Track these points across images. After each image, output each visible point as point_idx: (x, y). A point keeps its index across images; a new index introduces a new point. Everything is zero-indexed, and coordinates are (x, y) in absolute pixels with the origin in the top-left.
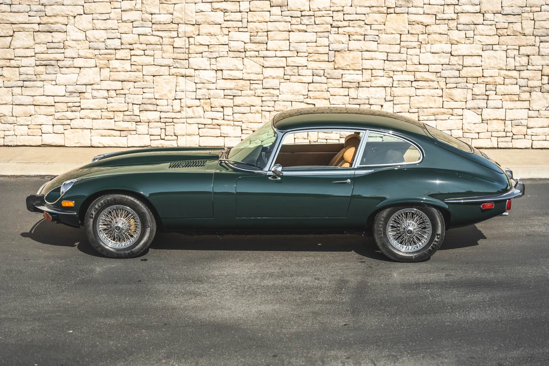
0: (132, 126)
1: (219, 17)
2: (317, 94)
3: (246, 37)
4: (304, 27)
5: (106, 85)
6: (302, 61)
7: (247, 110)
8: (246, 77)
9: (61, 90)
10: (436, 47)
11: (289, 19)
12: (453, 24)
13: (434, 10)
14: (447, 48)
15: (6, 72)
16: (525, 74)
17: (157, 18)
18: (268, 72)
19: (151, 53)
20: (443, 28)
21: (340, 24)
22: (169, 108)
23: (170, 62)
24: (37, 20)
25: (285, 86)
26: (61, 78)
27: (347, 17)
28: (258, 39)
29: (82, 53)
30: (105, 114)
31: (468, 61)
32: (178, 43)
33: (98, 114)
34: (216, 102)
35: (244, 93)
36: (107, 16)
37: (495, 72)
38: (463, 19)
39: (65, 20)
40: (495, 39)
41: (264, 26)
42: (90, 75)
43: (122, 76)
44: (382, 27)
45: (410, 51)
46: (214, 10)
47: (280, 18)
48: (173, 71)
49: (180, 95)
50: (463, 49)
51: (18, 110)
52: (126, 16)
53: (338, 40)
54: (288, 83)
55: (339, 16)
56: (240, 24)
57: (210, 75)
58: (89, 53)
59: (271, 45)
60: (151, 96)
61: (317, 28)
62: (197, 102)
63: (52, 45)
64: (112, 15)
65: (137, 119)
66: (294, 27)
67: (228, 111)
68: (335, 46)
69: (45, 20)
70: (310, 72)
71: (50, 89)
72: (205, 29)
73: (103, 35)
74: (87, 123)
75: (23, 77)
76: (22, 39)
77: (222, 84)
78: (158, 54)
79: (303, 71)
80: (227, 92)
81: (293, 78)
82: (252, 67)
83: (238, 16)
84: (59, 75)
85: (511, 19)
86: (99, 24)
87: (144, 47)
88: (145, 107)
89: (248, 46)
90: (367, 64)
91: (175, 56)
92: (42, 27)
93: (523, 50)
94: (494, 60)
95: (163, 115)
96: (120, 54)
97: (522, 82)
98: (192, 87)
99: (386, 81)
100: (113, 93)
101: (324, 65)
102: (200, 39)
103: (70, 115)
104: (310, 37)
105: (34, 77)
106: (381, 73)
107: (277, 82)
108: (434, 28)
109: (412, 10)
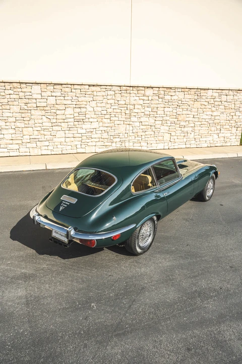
0: (110, 144)
1: (141, 102)
2: (172, 130)
3: (150, 110)
4: (169, 106)
5: (101, 128)
6: (168, 118)
7: (149, 136)
8: (150, 124)
9: (84, 131)
10: (208, 113)
11: (164, 103)
12: (213, 105)
13: (208, 100)
14: (211, 113)
15: (63, 124)
16: (231, 122)
17: (120, 102)
18: (157, 122)
19: (117, 116)
20: (210, 107)
21: (180, 105)
22: (124, 137)
23: (124, 119)
24: (75, 103)
25: (162, 127)
26: (84, 126)
27: (183, 102)
28: (154, 110)
29: (92, 117)
30: (101, 140)
31: (216, 118)
32: (127, 112)
33: (98, 140)
34: (139, 134)
35: (149, 130)
36: (102, 102)
37: (223, 121)
38: (216, 103)
39: (85, 103)
40: (224, 111)
41: (156, 106)
42: (95, 125)
43: (107, 125)
44: (193, 106)
45: (201, 114)
46: (140, 99)
47: (162, 103)
48: (125, 123)
49: (127, 132)
50: (215, 114)
51: (67, 140)
52: (109, 102)
53: (179, 110)
54: (163, 126)
55: (180, 102)
56: (148, 105)
57: (138, 124)
58: (95, 116)
59: (159, 112)
60: (117, 132)
61: (173, 106)
62: (133, 134)
63: (81, 113)
64: (104, 101)
65: (112, 141)
66: (166, 106)
67: (143, 137)
68: (178, 113)
69: (78, 103)
70: (170, 122)
71: (80, 131)
72: (136, 106)
73: (100, 109)
74: (94, 144)
75: (69, 126)
76: (69, 111)
77: (142, 127)
78: (120, 116)
79: (168, 122)
80: (143, 130)
81: (165, 125)
82: (152, 120)
83: (148, 102)
84: (83, 125)
85: (229, 103)
86: (99, 105)
87: (115, 113)
88: (115, 137)
89: (151, 113)
90: (188, 119)
91: (126, 117)
92: (77, 106)
93: (231, 114)
94: (223, 117)
95: (121, 139)
96: (107, 116)
97: (230, 124)
98: (131, 128)
99: (193, 125)
100: (103, 132)
101: (175, 120)
102: (135, 111)
103: (88, 141)
104: (171, 109)
105: (74, 126)
106: (192, 122)
107: (159, 126)
108: (208, 107)
109: (202, 100)
